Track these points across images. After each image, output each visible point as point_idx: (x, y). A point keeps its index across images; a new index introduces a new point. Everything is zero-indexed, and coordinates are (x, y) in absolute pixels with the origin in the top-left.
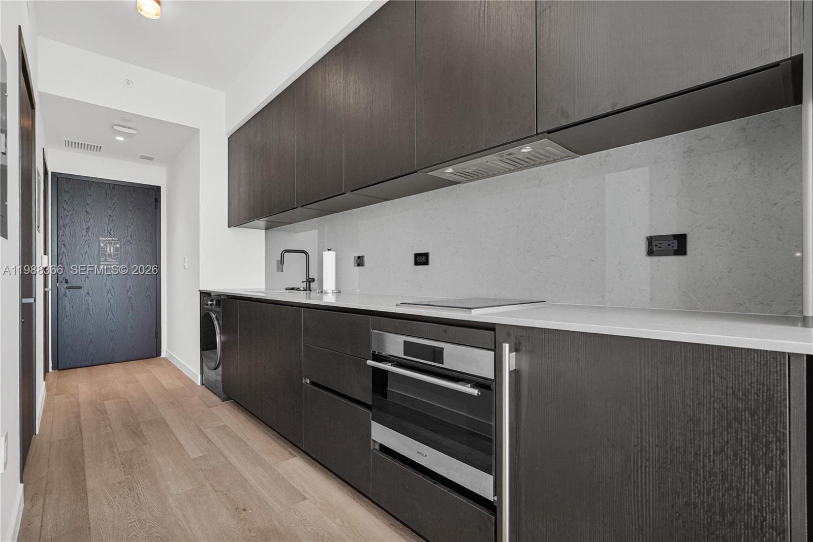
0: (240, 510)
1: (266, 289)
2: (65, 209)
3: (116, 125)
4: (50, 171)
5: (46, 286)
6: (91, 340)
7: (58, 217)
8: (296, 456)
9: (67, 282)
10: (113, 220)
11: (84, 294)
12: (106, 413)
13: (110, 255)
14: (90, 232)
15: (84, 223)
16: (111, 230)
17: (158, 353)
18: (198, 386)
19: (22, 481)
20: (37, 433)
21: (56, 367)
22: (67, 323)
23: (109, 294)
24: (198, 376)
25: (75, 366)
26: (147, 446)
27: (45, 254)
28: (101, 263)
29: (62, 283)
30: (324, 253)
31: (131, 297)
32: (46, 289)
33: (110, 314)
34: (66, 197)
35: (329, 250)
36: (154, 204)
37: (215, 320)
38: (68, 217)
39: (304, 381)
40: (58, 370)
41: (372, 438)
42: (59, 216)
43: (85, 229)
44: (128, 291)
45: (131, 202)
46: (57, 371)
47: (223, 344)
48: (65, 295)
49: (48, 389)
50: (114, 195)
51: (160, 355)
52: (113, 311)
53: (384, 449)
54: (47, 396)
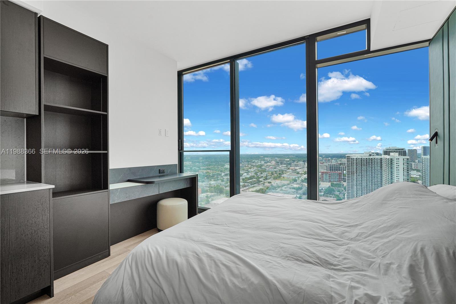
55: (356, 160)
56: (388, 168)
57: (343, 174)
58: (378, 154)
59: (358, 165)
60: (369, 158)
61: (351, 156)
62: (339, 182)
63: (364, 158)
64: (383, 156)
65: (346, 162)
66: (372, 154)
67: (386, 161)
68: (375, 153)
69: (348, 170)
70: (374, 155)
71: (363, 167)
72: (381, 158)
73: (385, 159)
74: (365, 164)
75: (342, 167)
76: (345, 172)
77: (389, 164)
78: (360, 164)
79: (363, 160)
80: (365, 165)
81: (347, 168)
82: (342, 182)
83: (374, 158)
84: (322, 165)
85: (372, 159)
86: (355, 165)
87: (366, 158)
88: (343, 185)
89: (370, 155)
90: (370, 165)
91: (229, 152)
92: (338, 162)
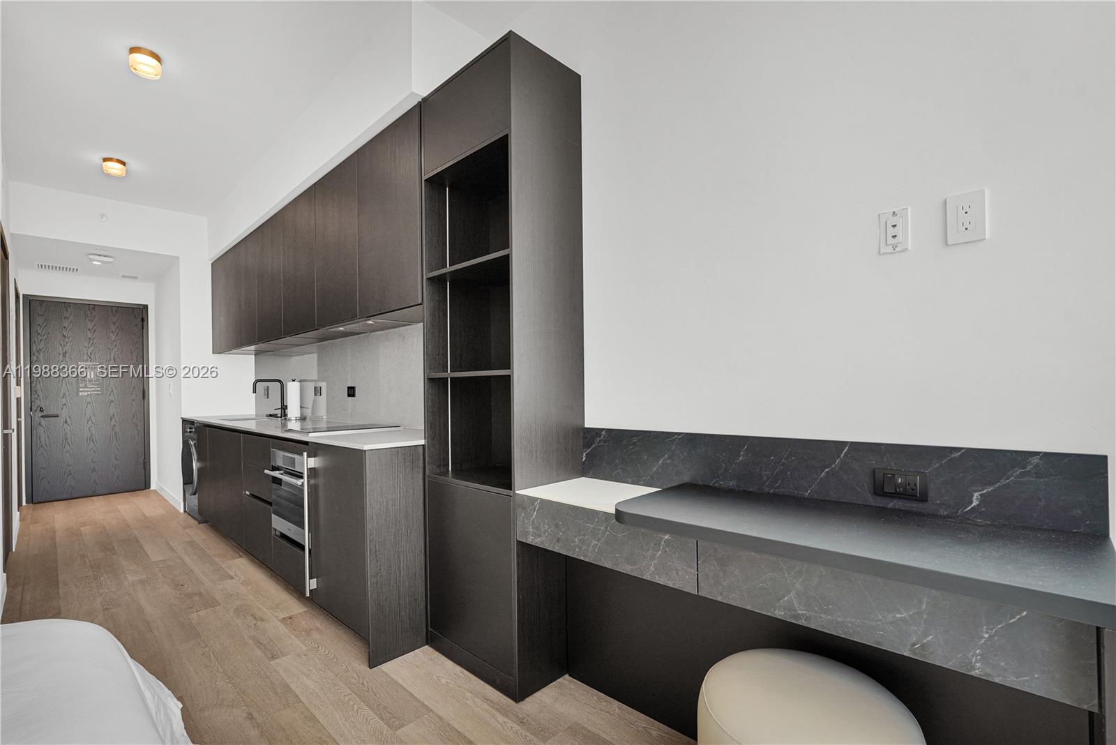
0: (177, 585)
1: (256, 415)
2: (39, 333)
3: (91, 254)
4: (21, 293)
5: (19, 416)
6: (70, 471)
7: (31, 342)
8: (242, 557)
9: (41, 410)
10: (92, 343)
11: (62, 423)
12: (82, 536)
13: (90, 381)
14: (67, 358)
15: (60, 347)
16: (91, 354)
17: (147, 485)
18: (180, 513)
19: (4, 572)
20: (14, 550)
21: (30, 500)
22: (42, 453)
23: (90, 422)
24: (180, 503)
25: (51, 500)
26: (116, 556)
27: (17, 385)
28: (81, 389)
29: (36, 411)
30: (288, 383)
31: (115, 425)
32: (19, 419)
33: (92, 444)
34: (40, 320)
35: (294, 381)
36: (141, 323)
37: (194, 448)
38: (42, 342)
39: (244, 493)
40: (33, 504)
41: (273, 526)
42: (33, 341)
43: (61, 353)
44: (111, 419)
45: (114, 323)
46: (31, 505)
47: (199, 470)
48: (40, 424)
49: (22, 519)
50: (95, 316)
51: (150, 487)
52: (94, 440)
53: (283, 536)
54: (21, 525)
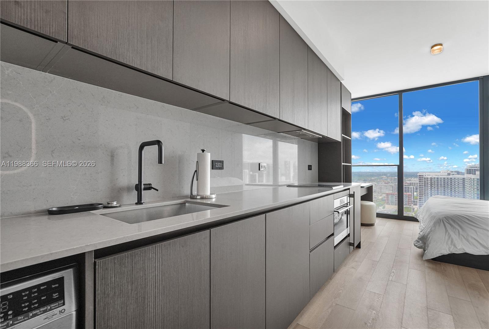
55: (431, 180)
56: (474, 189)
57: (413, 196)
58: (458, 173)
59: (433, 186)
60: (448, 178)
61: (424, 174)
62: (408, 205)
63: (441, 178)
64: (466, 176)
65: (418, 182)
66: (451, 173)
67: (471, 181)
68: (455, 172)
69: (420, 191)
70: (454, 174)
71: (439, 188)
72: (463, 177)
73: (469, 180)
74: (443, 184)
75: (412, 188)
76: (415, 193)
77: (475, 185)
78: (436, 184)
79: (439, 180)
80: (442, 186)
81: (419, 189)
82: (412, 205)
83: (455, 178)
84: (386, 185)
85: (451, 178)
86: (429, 186)
87: (444, 178)
88: (413, 209)
89: (449, 174)
90: (449, 186)
91: (397, 166)
92: (407, 182)
